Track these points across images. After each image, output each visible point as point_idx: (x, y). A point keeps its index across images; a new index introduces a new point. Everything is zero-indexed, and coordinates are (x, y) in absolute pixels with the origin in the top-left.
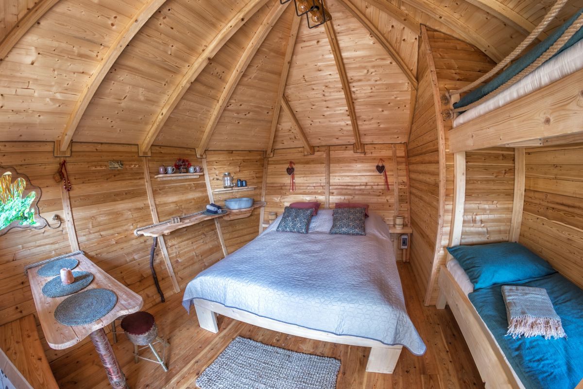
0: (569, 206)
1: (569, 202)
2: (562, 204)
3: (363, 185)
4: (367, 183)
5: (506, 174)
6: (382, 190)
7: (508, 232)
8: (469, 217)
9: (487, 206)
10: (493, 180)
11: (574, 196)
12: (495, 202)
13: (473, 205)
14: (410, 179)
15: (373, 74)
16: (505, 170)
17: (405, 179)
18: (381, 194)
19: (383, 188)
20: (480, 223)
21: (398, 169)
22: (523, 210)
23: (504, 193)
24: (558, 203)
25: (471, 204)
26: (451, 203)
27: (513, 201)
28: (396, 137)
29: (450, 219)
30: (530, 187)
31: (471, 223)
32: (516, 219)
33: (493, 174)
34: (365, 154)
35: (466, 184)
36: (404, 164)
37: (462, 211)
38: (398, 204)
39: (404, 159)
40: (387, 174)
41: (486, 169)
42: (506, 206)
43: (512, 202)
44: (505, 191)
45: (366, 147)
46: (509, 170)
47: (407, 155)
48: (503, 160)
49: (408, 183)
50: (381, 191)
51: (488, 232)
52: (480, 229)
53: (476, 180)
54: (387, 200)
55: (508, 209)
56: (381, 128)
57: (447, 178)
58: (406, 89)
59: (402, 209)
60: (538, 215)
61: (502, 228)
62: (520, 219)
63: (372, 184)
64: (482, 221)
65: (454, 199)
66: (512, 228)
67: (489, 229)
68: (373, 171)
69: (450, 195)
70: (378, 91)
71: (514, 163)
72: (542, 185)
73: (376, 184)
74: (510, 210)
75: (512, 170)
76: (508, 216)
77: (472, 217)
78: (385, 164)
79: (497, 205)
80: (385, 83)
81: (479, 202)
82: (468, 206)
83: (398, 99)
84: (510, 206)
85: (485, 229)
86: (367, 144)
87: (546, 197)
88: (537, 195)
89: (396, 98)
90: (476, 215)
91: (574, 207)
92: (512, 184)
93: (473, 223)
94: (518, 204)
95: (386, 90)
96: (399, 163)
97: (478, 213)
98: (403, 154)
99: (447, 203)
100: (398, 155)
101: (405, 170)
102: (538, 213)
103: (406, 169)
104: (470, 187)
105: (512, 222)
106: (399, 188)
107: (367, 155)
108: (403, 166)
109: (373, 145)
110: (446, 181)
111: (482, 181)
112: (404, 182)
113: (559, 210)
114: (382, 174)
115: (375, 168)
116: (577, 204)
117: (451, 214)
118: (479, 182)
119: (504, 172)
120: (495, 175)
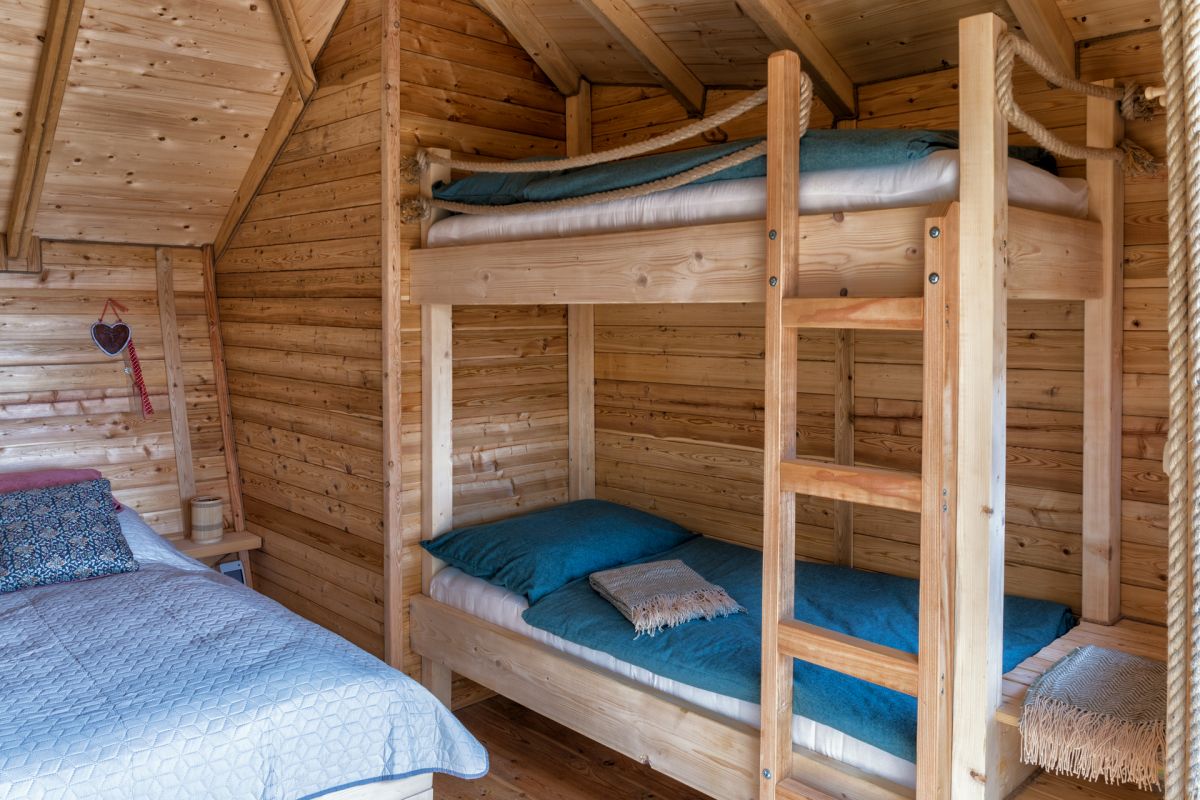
0: (696, 405)
1: (697, 397)
2: (683, 403)
3: (42, 402)
4: (55, 392)
5: (547, 349)
6: (124, 413)
7: (564, 483)
8: (465, 458)
9: (505, 427)
10: (516, 365)
11: (706, 384)
12: (524, 415)
13: (472, 429)
14: (230, 371)
15: (178, 22)
16: (545, 340)
17: (207, 371)
18: (120, 428)
19: (127, 409)
20: (493, 469)
21: (179, 337)
22: (596, 427)
23: (543, 391)
24: (672, 402)
25: (464, 425)
26: (417, 427)
27: (568, 408)
28: (182, 224)
29: (419, 469)
30: (606, 373)
31: (469, 472)
32: (580, 449)
33: (515, 349)
34: (43, 280)
35: (454, 377)
36: (203, 319)
37: (449, 443)
38: (191, 459)
39: (200, 301)
40: (139, 354)
41: (498, 339)
42: (551, 422)
43: (564, 412)
44: (545, 386)
45: (47, 254)
46: (555, 338)
47: (212, 288)
48: (539, 316)
49: (222, 385)
50: (117, 418)
51: (516, 489)
52: (495, 484)
53: (474, 367)
54: (146, 450)
55: (556, 428)
56: (134, 191)
57: (403, 365)
58: (269, 88)
59: (206, 475)
60: (632, 432)
61: (549, 475)
62: (590, 448)
63: (80, 394)
64: (496, 465)
65: (425, 417)
66: (572, 473)
67: (516, 481)
68: (82, 346)
69: (416, 407)
70: (170, 75)
71: (567, 324)
72: (634, 368)
73: (97, 393)
74: (563, 430)
75: (562, 339)
76: (560, 444)
77: (472, 458)
78: (127, 319)
79: (530, 421)
80: (206, 57)
81: (485, 419)
82: (462, 431)
83: (232, 111)
84: (562, 420)
85: (507, 483)
86: (51, 241)
87: (646, 392)
88: (624, 390)
89: (225, 107)
90: (482, 450)
91: (707, 405)
92: (561, 370)
93: (475, 471)
94: (581, 414)
95: (202, 80)
96: (183, 317)
97: (485, 446)
98: (198, 285)
99: (406, 428)
100: (178, 287)
101: (207, 342)
102: (632, 427)
103: (211, 338)
104: (462, 384)
105: (571, 456)
106: (188, 404)
107: (52, 285)
108: (200, 327)
109: (82, 248)
110: (402, 374)
111: (489, 368)
112: (204, 382)
113: (677, 415)
114: (119, 355)
115: (87, 334)
116: (712, 399)
117: (418, 456)
118: (483, 372)
119: (541, 343)
120: (520, 352)
